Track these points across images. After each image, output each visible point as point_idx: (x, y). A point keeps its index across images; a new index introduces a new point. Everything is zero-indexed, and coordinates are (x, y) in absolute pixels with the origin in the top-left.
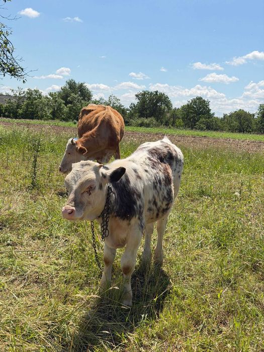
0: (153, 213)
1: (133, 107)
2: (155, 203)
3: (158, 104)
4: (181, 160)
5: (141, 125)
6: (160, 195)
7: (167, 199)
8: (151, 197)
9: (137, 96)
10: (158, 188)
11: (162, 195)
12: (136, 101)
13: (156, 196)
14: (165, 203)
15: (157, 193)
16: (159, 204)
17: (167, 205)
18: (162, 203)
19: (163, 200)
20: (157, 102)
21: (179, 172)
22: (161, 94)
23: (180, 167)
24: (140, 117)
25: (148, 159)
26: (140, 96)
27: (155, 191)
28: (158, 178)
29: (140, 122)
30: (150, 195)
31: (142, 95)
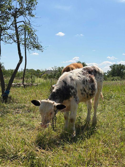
0: (85, 96)
1: (109, 72)
2: (85, 91)
3: (121, 70)
4: (102, 74)
5: (113, 80)
6: (87, 87)
7: (91, 89)
8: (82, 88)
9: (110, 67)
10: (85, 84)
11: (88, 87)
12: (110, 70)
13: (85, 87)
14: (90, 91)
15: (85, 86)
16: (87, 91)
17: (92, 92)
18: (89, 91)
19: (89, 89)
20: (121, 69)
21: (100, 79)
22: (123, 65)
23: (102, 77)
24: (112, 77)
25: (81, 72)
26: (112, 67)
27: (84, 85)
28: (86, 79)
29: (112, 78)
30: (81, 87)
31: (113, 66)
